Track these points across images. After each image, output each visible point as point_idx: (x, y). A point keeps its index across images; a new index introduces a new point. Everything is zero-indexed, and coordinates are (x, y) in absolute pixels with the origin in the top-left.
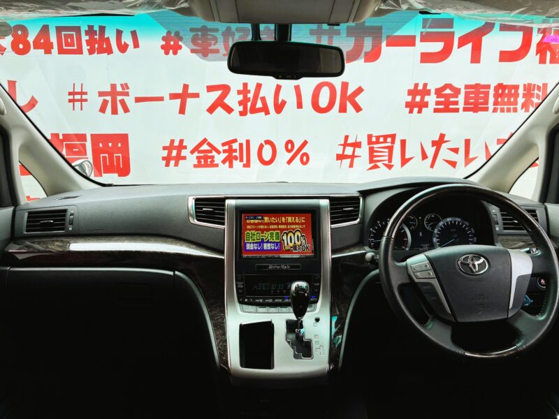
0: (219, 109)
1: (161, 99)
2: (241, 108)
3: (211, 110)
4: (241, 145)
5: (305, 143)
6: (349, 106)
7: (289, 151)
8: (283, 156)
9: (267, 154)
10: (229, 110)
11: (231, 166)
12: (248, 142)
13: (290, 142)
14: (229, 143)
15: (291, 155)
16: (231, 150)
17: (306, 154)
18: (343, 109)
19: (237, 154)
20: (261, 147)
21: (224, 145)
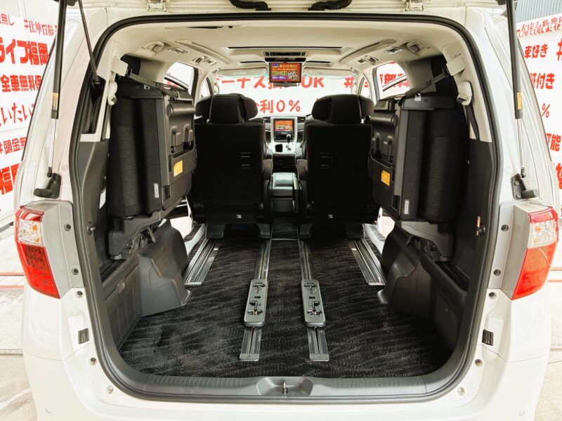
0: (259, 86)
1: (234, 81)
2: (269, 86)
3: (256, 86)
4: (269, 103)
5: (298, 102)
6: (318, 84)
7: (291, 105)
8: (288, 107)
9: (281, 107)
10: (264, 86)
11: (264, 112)
12: (272, 101)
13: (291, 101)
14: (263, 102)
15: (291, 107)
16: (264, 105)
17: (298, 107)
18: (315, 86)
19: (267, 107)
20: (278, 104)
21: (261, 102)
